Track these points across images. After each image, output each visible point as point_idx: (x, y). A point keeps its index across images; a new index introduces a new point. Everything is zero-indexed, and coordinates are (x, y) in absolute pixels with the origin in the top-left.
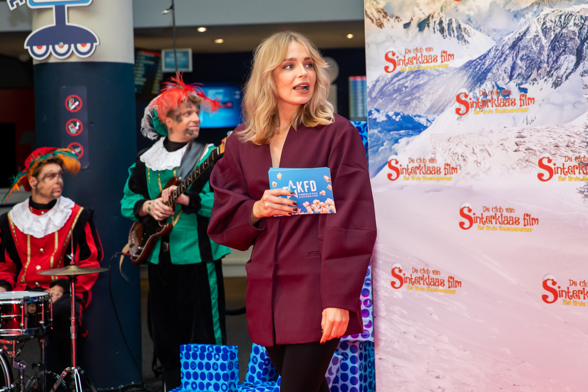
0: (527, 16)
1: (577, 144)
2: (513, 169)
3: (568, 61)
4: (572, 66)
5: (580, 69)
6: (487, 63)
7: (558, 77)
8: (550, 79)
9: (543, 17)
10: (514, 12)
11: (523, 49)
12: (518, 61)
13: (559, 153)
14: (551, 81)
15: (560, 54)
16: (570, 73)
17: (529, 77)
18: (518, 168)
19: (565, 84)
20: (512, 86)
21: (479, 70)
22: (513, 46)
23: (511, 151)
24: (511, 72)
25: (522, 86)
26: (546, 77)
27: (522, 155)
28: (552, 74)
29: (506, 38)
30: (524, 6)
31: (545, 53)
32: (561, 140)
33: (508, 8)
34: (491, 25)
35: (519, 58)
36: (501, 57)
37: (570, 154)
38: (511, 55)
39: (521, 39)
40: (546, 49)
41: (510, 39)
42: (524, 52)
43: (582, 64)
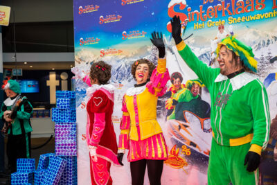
0: (121, 61)
9: (125, 62)
10: (117, 60)
11: (120, 71)
12: (119, 74)
14: (128, 80)
17: (122, 79)
20: (117, 81)
24: (117, 77)
25: (120, 82)
39: (119, 68)
40: (126, 71)
41: (116, 68)
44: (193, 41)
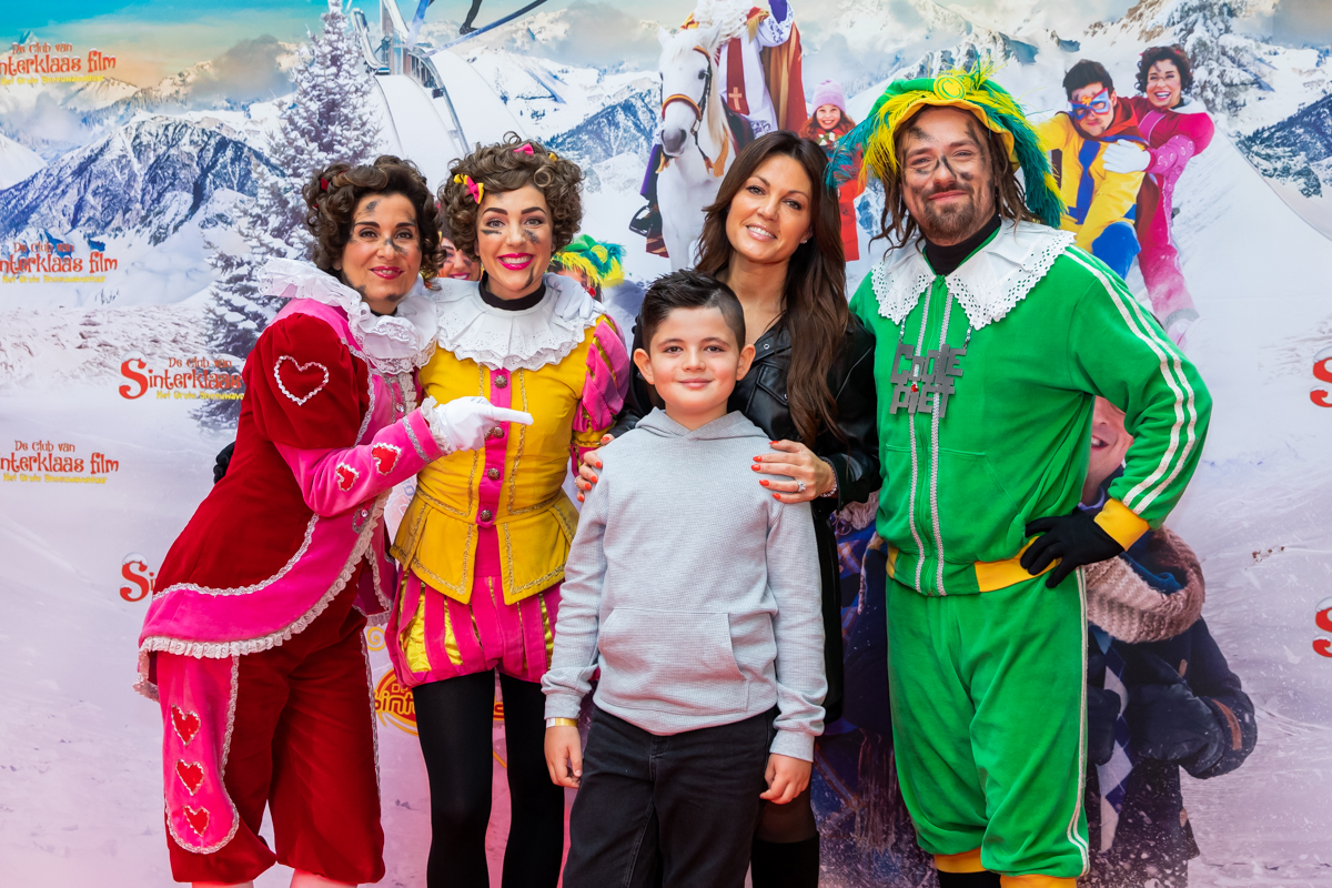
0: (105, 121)
1: (191, 339)
2: (74, 377)
3: (178, 201)
4: (185, 210)
5: (200, 215)
6: (30, 196)
7: (160, 227)
8: (147, 230)
9: (135, 126)
10: (82, 113)
11: (98, 177)
12: (89, 197)
13: (159, 352)
14: (147, 232)
15: (165, 190)
16: (182, 222)
17: (108, 224)
18: (83, 376)
19: (173, 240)
20: (77, 238)
21: (15, 207)
22: (80, 171)
23: (71, 348)
24: (76, 214)
25: (95, 239)
26: (138, 227)
27: (91, 353)
28: (150, 222)
29: (67, 157)
30: (100, 105)
31: (139, 185)
32: (164, 331)
33: (70, 105)
34: (39, 132)
35: (90, 190)
36: (57, 188)
37: (179, 355)
38: (76, 186)
39: (94, 160)
40: (140, 179)
41: (74, 158)
42: (99, 182)
43: (202, 208)
44: (560, 30)
